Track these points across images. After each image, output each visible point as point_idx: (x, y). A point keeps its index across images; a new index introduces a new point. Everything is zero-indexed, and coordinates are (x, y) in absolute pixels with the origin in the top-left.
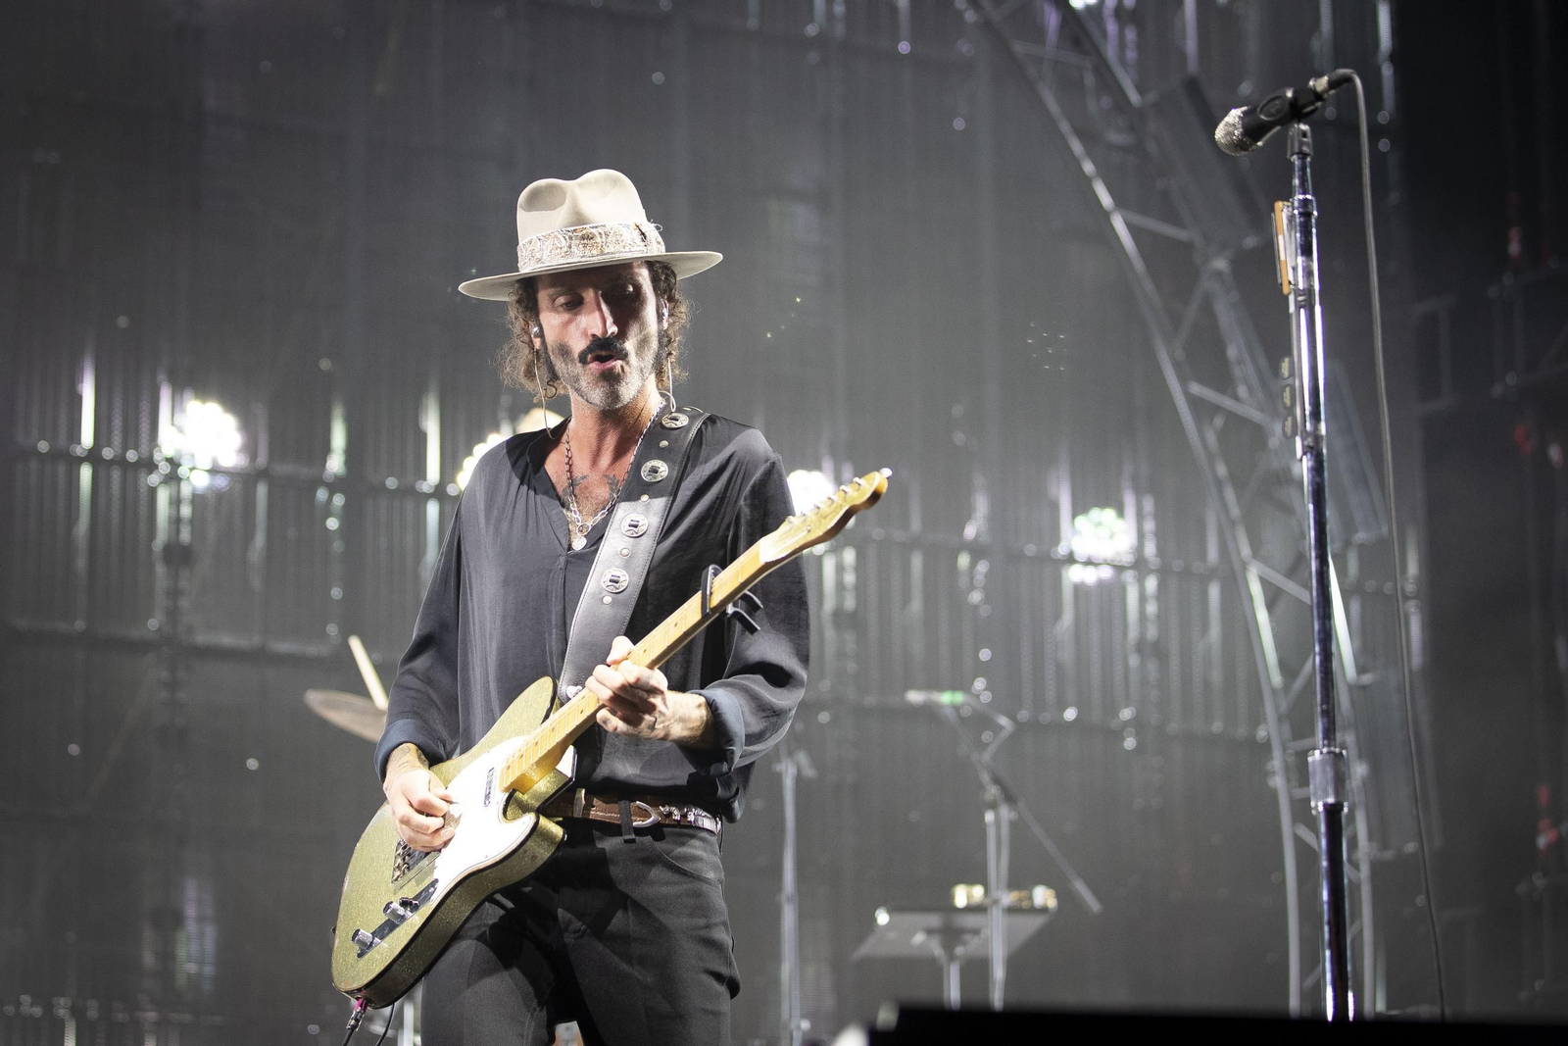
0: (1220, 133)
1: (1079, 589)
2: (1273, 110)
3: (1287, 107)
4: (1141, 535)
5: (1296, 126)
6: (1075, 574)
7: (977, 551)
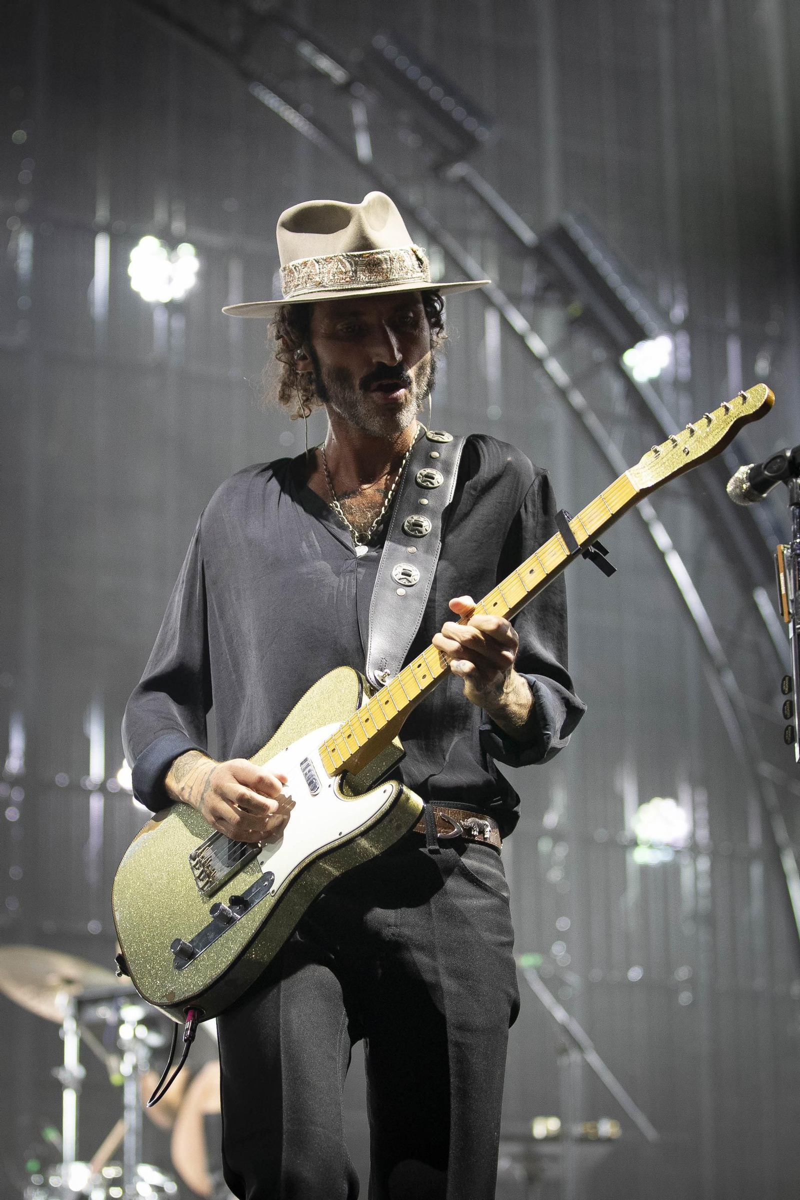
0: (730, 487)
1: (645, 870)
2: (775, 468)
3: (786, 464)
4: (695, 824)
5: (794, 480)
6: (641, 856)
7: (557, 836)
